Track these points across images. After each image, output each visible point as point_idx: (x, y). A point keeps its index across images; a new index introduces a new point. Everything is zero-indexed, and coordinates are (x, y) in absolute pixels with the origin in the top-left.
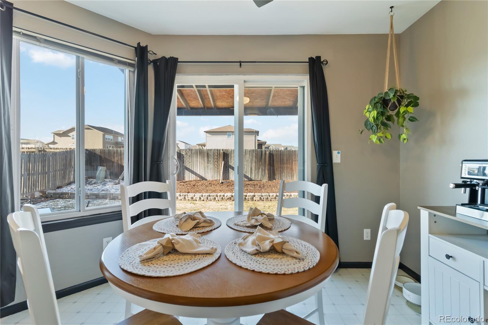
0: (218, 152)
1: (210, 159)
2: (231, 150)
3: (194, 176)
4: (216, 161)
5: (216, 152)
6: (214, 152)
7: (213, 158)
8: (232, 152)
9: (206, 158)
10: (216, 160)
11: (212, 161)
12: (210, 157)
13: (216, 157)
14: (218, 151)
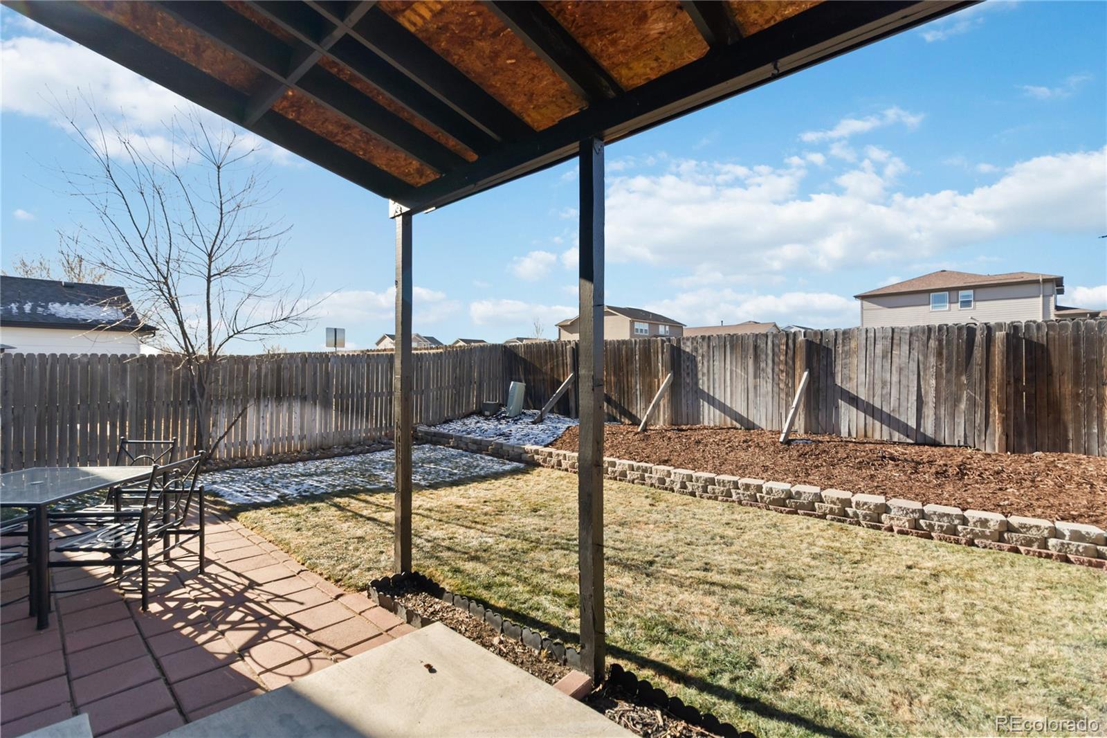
0: (790, 342)
1: (763, 365)
2: (836, 333)
3: (717, 412)
4: (782, 371)
5: (784, 341)
6: (777, 342)
7: (773, 361)
8: (840, 341)
9: (751, 362)
10: (782, 367)
11: (769, 371)
12: (763, 357)
13: (782, 358)
14: (791, 336)
